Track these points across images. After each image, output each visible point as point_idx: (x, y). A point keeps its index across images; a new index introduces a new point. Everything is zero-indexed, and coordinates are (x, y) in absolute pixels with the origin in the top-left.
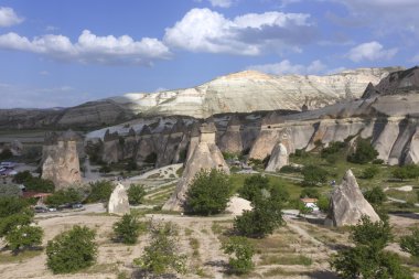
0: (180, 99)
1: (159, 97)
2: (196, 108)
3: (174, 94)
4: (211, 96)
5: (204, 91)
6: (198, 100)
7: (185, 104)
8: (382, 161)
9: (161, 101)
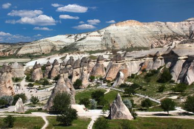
0: (88, 38)
1: (76, 37)
2: (98, 43)
3: (85, 35)
4: (107, 36)
5: (102, 33)
6: (99, 39)
7: (92, 41)
8: (174, 81)
9: (78, 39)
